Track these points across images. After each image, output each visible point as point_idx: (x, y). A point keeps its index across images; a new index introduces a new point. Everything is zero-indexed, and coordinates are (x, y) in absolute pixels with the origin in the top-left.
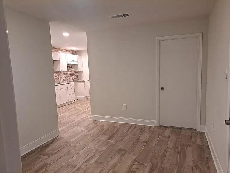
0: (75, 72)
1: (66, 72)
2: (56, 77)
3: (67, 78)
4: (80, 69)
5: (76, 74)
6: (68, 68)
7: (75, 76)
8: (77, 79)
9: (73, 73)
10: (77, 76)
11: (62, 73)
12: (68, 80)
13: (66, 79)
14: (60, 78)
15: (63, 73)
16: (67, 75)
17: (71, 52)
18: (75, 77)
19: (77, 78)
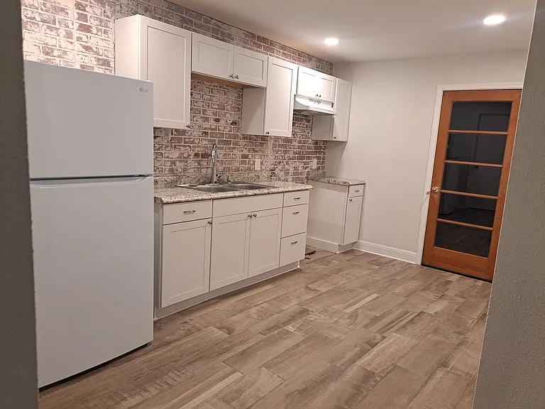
0: (316, 143)
1: (287, 140)
2: (246, 157)
3: (287, 167)
4: (339, 135)
5: (320, 153)
6: (294, 124)
7: (315, 161)
8: (321, 171)
9: (308, 148)
10: (321, 161)
11: (270, 144)
12: (287, 174)
13: (280, 167)
14: (258, 161)
15: (274, 146)
16: (285, 152)
17: (313, 63)
18: (314, 164)
19: (318, 168)
